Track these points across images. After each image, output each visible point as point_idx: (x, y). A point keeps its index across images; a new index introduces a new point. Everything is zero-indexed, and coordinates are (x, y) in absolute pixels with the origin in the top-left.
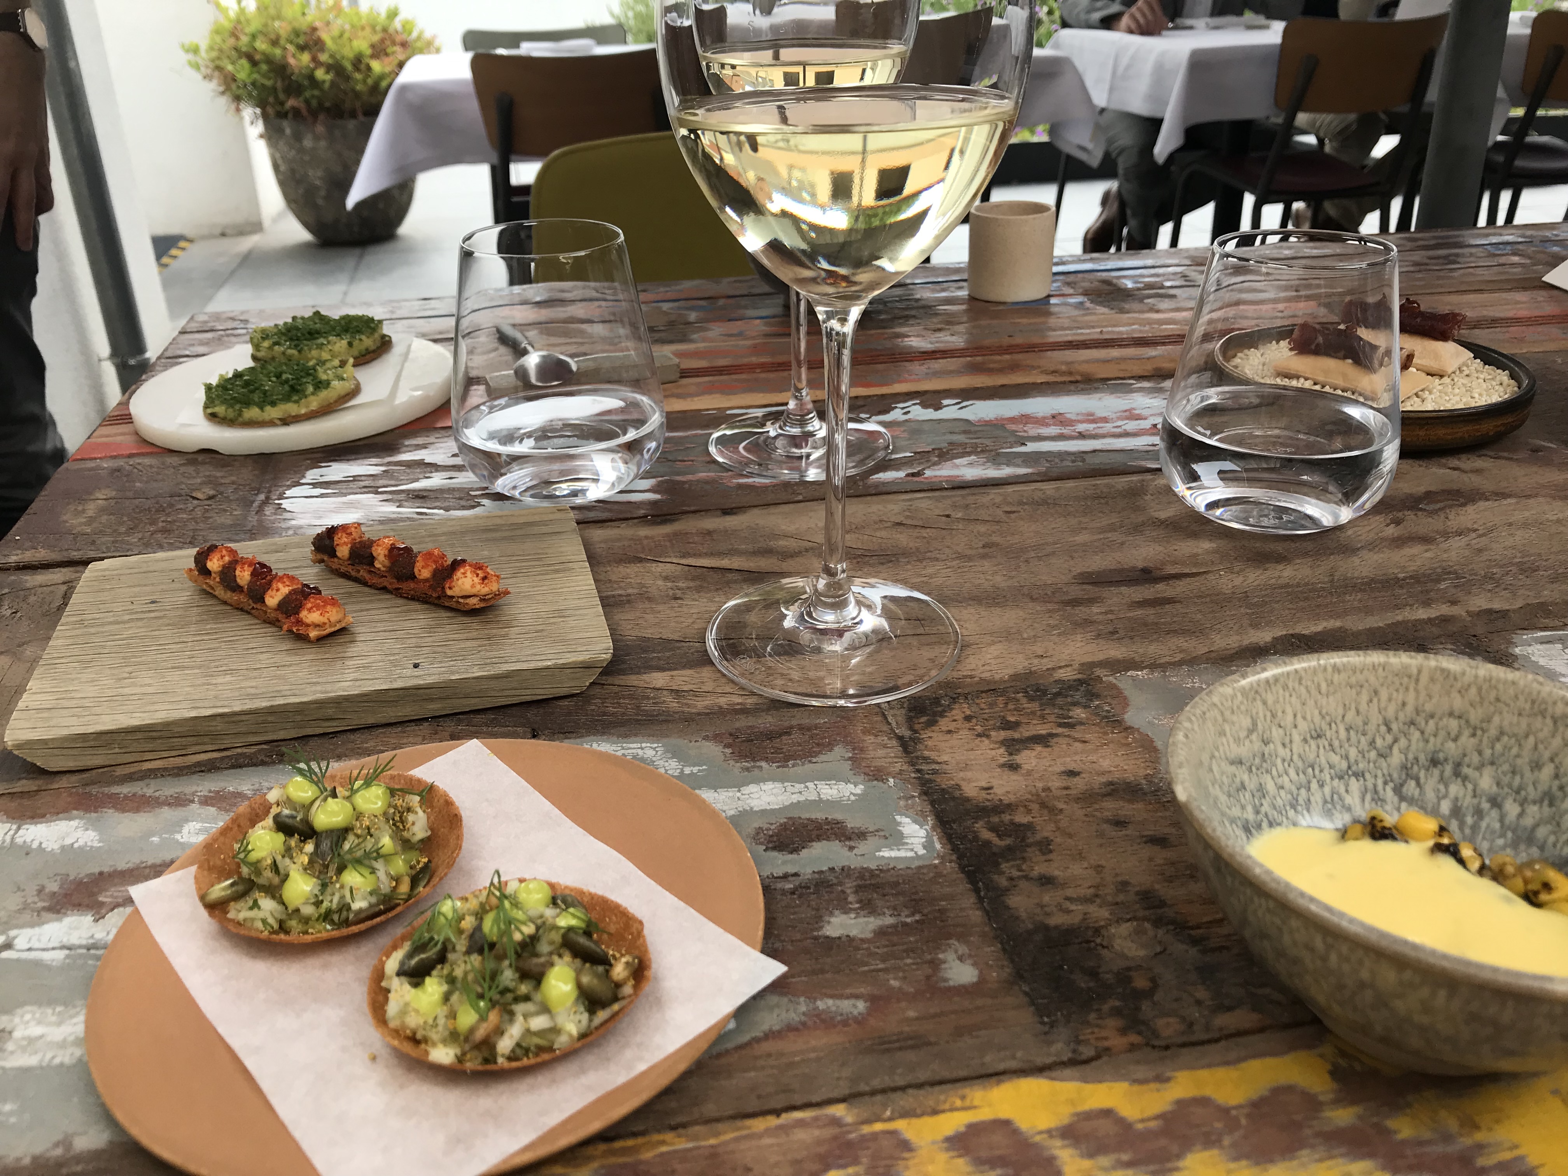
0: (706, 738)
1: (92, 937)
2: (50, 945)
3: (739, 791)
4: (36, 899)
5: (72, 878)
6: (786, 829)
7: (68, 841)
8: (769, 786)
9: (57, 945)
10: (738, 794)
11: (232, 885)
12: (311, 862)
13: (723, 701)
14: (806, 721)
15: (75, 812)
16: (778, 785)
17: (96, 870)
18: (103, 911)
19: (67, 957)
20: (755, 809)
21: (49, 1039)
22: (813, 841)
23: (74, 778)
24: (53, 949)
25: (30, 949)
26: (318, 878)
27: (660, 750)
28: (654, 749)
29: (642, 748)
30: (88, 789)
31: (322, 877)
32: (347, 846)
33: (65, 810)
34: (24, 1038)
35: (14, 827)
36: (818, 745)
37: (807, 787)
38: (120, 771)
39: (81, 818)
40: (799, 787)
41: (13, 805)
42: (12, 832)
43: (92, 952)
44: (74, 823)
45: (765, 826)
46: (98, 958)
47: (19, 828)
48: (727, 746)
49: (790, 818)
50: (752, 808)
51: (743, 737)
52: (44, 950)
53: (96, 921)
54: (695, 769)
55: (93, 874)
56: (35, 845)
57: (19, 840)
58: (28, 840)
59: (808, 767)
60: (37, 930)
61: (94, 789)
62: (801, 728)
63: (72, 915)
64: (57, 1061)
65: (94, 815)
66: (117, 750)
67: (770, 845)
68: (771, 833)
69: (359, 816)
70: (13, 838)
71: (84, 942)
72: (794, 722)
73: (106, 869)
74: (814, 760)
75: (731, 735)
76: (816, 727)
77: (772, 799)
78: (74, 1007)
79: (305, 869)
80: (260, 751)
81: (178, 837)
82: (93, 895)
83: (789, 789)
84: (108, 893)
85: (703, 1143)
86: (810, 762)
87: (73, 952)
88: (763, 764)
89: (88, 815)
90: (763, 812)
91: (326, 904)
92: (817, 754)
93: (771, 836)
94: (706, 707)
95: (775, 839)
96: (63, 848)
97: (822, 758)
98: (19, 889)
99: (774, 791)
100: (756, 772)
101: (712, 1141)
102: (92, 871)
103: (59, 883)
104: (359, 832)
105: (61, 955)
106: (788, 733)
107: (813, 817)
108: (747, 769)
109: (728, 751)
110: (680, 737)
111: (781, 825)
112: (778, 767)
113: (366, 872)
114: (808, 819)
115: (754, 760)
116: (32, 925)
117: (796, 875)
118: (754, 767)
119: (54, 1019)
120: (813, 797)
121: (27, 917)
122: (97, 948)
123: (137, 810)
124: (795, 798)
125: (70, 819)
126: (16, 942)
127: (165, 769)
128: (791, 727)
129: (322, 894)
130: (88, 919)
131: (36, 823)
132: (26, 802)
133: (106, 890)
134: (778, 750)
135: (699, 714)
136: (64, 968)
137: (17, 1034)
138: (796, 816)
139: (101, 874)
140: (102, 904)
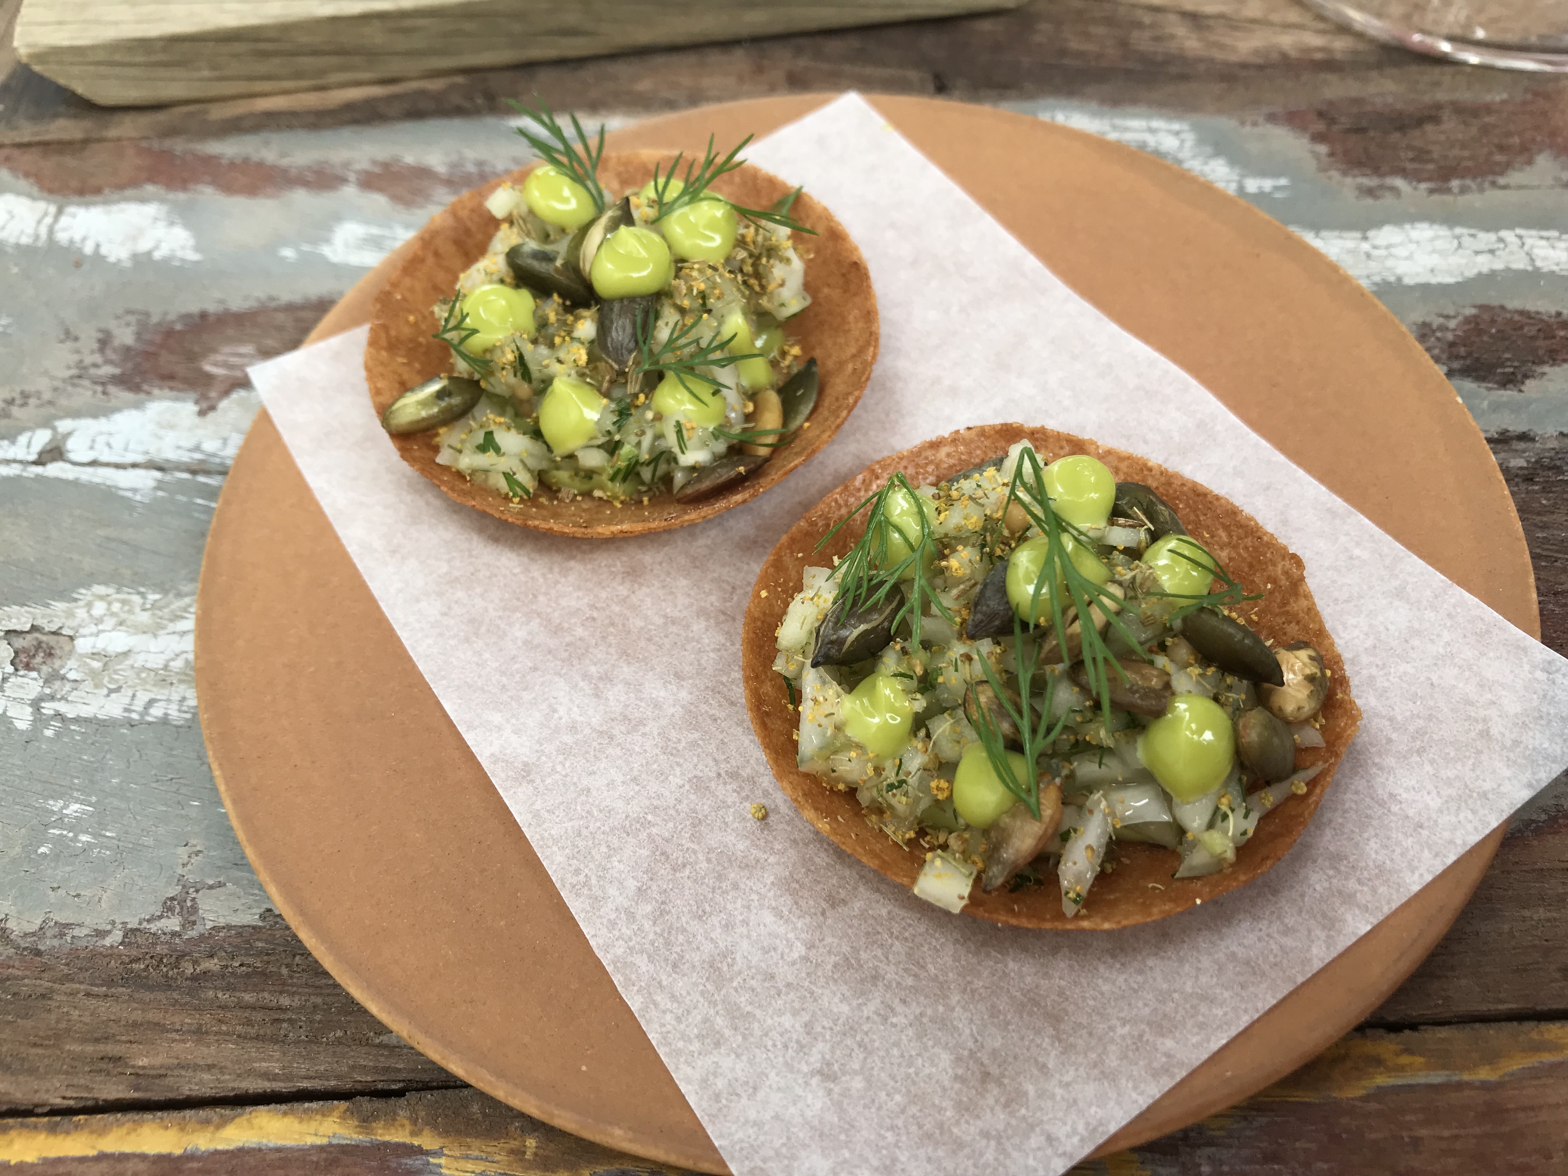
0: (1272, 118)
1: (197, 448)
2: (130, 458)
3: (1365, 238)
4: (98, 358)
5: (155, 319)
6: (1480, 332)
7: (144, 246)
8: (1423, 232)
9: (140, 459)
10: (1365, 246)
11: (440, 395)
12: (592, 359)
13: (1287, 41)
14: (1465, 96)
15: (150, 188)
16: (1443, 231)
17: (194, 308)
18: (213, 394)
19: (160, 486)
20: (1408, 281)
21: (139, 661)
22: (1542, 362)
23: (145, 120)
24: (134, 466)
25: (94, 463)
26: (607, 395)
27: (1190, 138)
28: (1177, 133)
29: (1152, 131)
30: (168, 144)
31: (617, 393)
32: (663, 333)
33: (134, 183)
34: (94, 655)
35: (53, 209)
36: (1501, 148)
37: (1501, 240)
38: (218, 113)
39: (162, 201)
40: (1486, 239)
41: (49, 164)
42: (48, 220)
43: (201, 479)
44: (151, 209)
45: (1437, 322)
46: (212, 493)
47: (60, 212)
48: (1318, 138)
49: (1483, 308)
50: (1399, 279)
51: (1345, 122)
52: (118, 466)
53: (202, 413)
54: (1267, 184)
55: (189, 316)
56: (88, 249)
57: (62, 237)
58: (77, 238)
59: (1493, 196)
60: (102, 424)
61: (179, 145)
62: (1461, 110)
63: (160, 398)
64: (157, 712)
65: (181, 196)
66: (206, 73)
67: (1456, 365)
68: (1450, 337)
69: (680, 263)
70: (51, 231)
71: (185, 457)
72: (1441, 96)
73: (212, 308)
74: (1501, 181)
75: (1321, 114)
76: (1488, 109)
77: (1434, 260)
78: (179, 595)
79: (582, 375)
80: (452, 87)
81: (327, 251)
82: (192, 357)
83: (1467, 241)
84: (219, 358)
85: (1466, 1077)
86: (1494, 184)
87: (168, 477)
88: (1399, 182)
89: (171, 196)
90: (1425, 289)
91: (626, 450)
92: (1503, 169)
93: (1452, 345)
94: (1256, 52)
95: (1462, 351)
96: (135, 257)
97: (1515, 177)
98: (67, 333)
99: (1440, 244)
100: (1389, 200)
101: (1484, 1074)
102: (184, 310)
103: (132, 329)
104: (686, 303)
105: (146, 479)
106: (1434, 119)
107: (1531, 307)
108: (1370, 192)
109: (1323, 149)
110: (1220, 112)
111: (1467, 320)
112: (1431, 191)
113: (704, 391)
114: (1522, 313)
115: (1377, 171)
116: (95, 413)
117: (1524, 437)
118: (1381, 187)
119: (144, 617)
120: (1520, 263)
121: (85, 394)
122: (207, 473)
123: (252, 190)
124: (1484, 264)
125: (143, 200)
126: (70, 444)
127: (293, 114)
128: (1439, 106)
129: (619, 430)
130: (187, 408)
131: (87, 205)
132: (70, 161)
133: (214, 350)
134: (1422, 155)
135: (1244, 66)
136: (154, 508)
137: (83, 645)
138: (1495, 303)
139: (204, 315)
140: (209, 379)
